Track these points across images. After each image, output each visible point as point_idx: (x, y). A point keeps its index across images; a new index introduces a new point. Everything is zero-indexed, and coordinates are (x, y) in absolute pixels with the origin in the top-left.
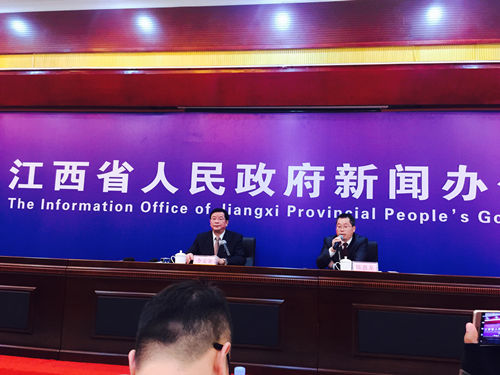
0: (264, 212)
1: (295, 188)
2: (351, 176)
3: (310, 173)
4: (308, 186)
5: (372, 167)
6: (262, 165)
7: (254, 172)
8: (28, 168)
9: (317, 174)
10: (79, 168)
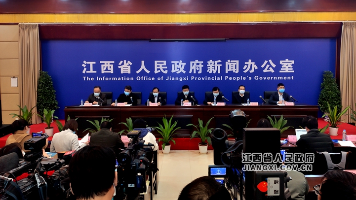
0: (183, 79)
1: (193, 70)
2: (213, 65)
3: (198, 64)
4: (198, 69)
5: (220, 61)
6: (181, 61)
7: (178, 64)
8: (90, 64)
9: (200, 64)
10: (110, 64)
